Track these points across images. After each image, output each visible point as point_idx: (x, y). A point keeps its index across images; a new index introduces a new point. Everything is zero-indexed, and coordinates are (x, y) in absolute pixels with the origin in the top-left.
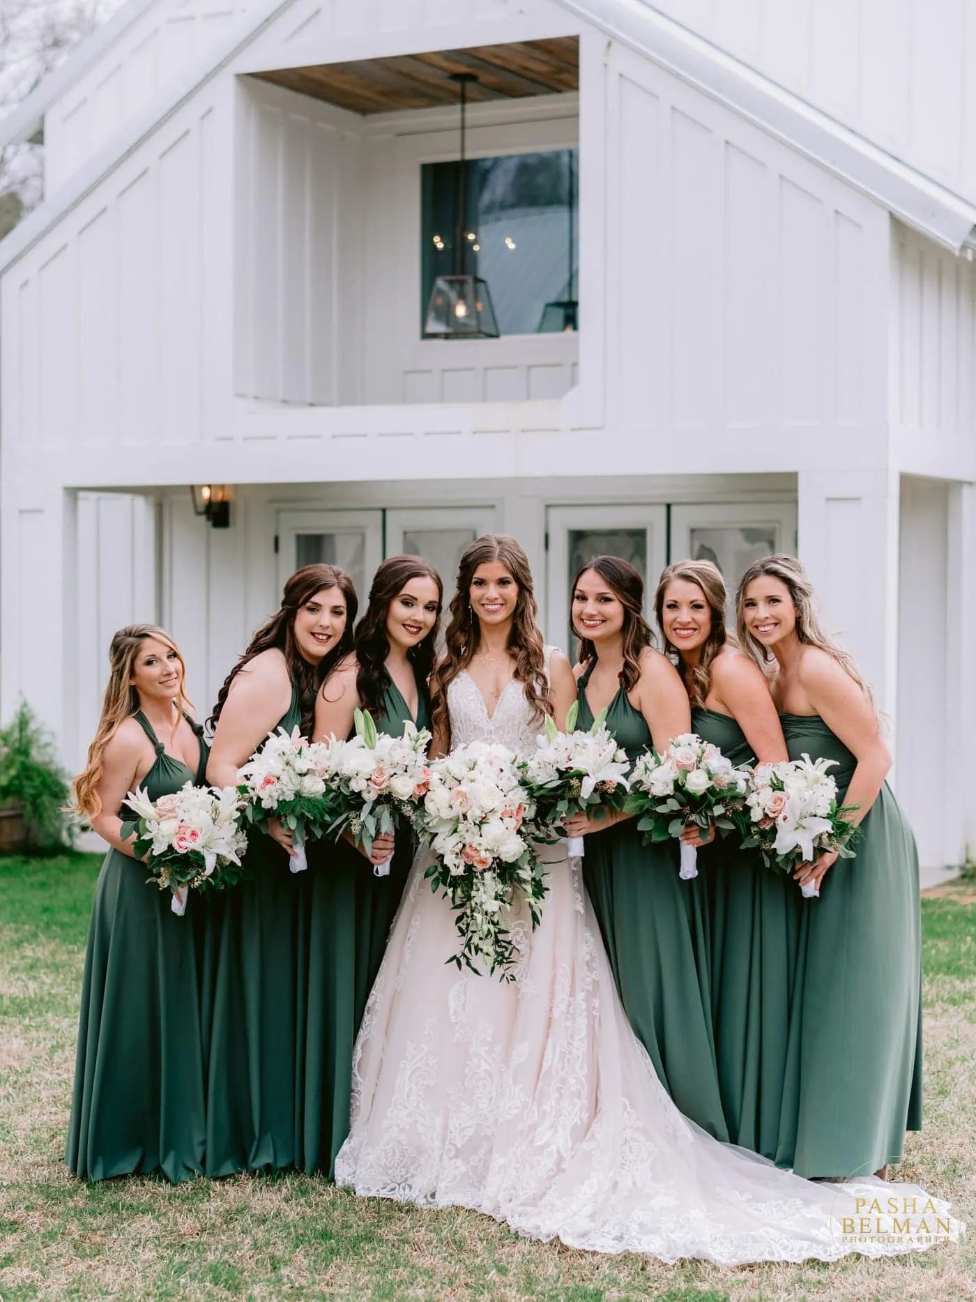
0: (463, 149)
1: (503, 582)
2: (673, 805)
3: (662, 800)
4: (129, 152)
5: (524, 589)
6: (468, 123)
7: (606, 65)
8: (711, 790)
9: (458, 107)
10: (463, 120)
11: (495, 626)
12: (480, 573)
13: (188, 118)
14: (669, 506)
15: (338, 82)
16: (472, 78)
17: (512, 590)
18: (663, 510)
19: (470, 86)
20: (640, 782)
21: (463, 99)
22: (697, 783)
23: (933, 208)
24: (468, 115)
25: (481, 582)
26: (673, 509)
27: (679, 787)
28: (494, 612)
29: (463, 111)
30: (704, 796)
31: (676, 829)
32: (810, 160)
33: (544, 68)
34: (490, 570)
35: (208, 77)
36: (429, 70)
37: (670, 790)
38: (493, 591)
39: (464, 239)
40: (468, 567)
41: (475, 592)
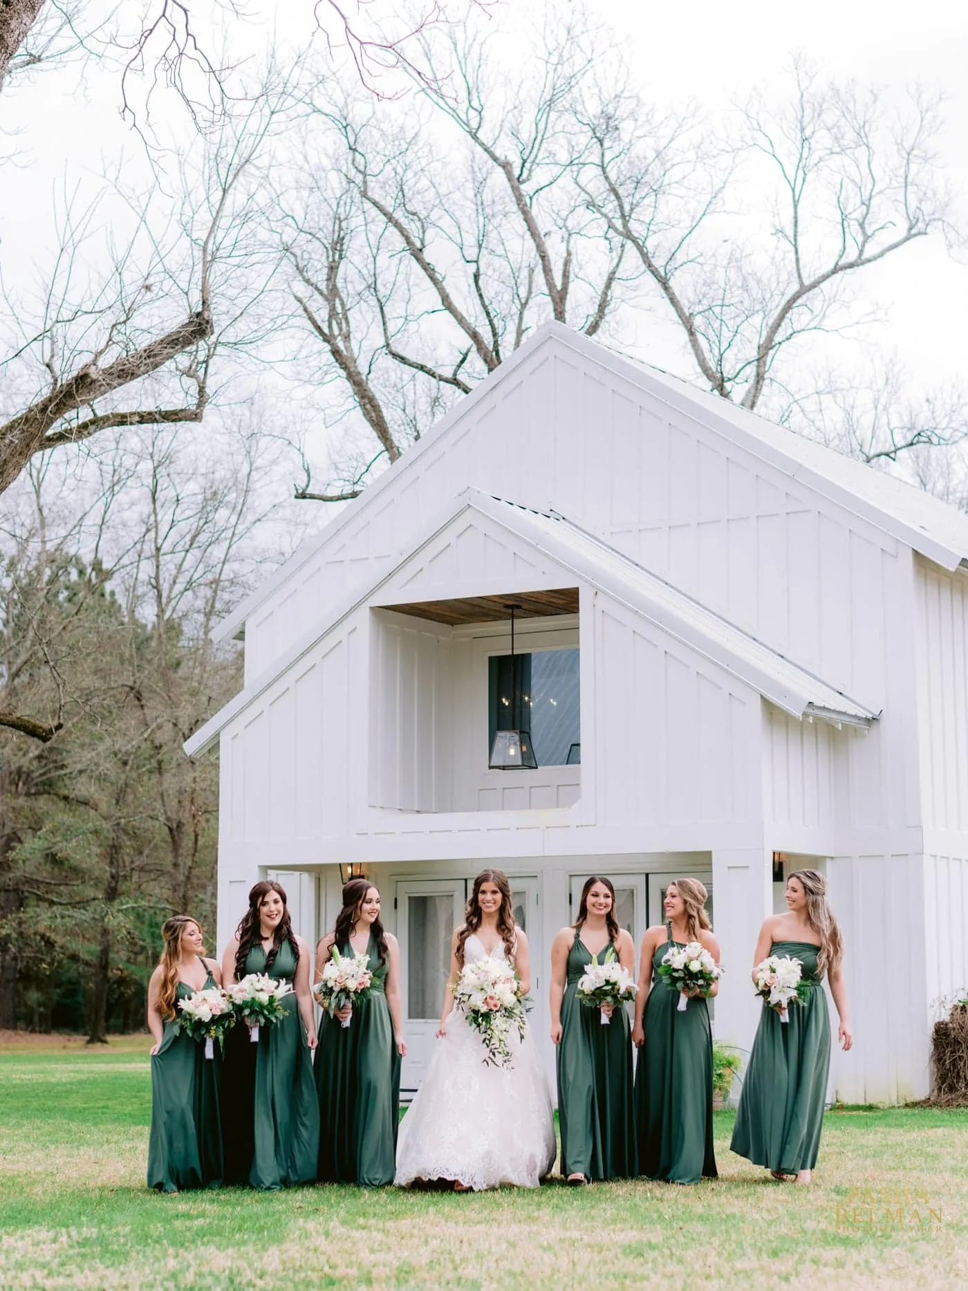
0: (513, 648)
1: (494, 892)
2: (681, 974)
3: (677, 971)
4: (303, 654)
5: (505, 896)
6: (515, 631)
8: (700, 972)
9: (510, 621)
10: (513, 629)
11: (490, 915)
12: (484, 887)
13: (340, 633)
15: (433, 609)
16: (518, 607)
17: (499, 896)
19: (516, 611)
20: (669, 960)
21: (513, 617)
22: (695, 967)
23: (786, 694)
24: (515, 626)
25: (484, 892)
27: (686, 967)
28: (488, 907)
29: (513, 624)
30: (696, 974)
31: (680, 985)
32: (713, 663)
33: (562, 602)
34: (488, 886)
35: (352, 610)
36: (493, 604)
37: (681, 967)
38: (489, 897)
39: (522, 699)
40: (478, 883)
41: (481, 897)
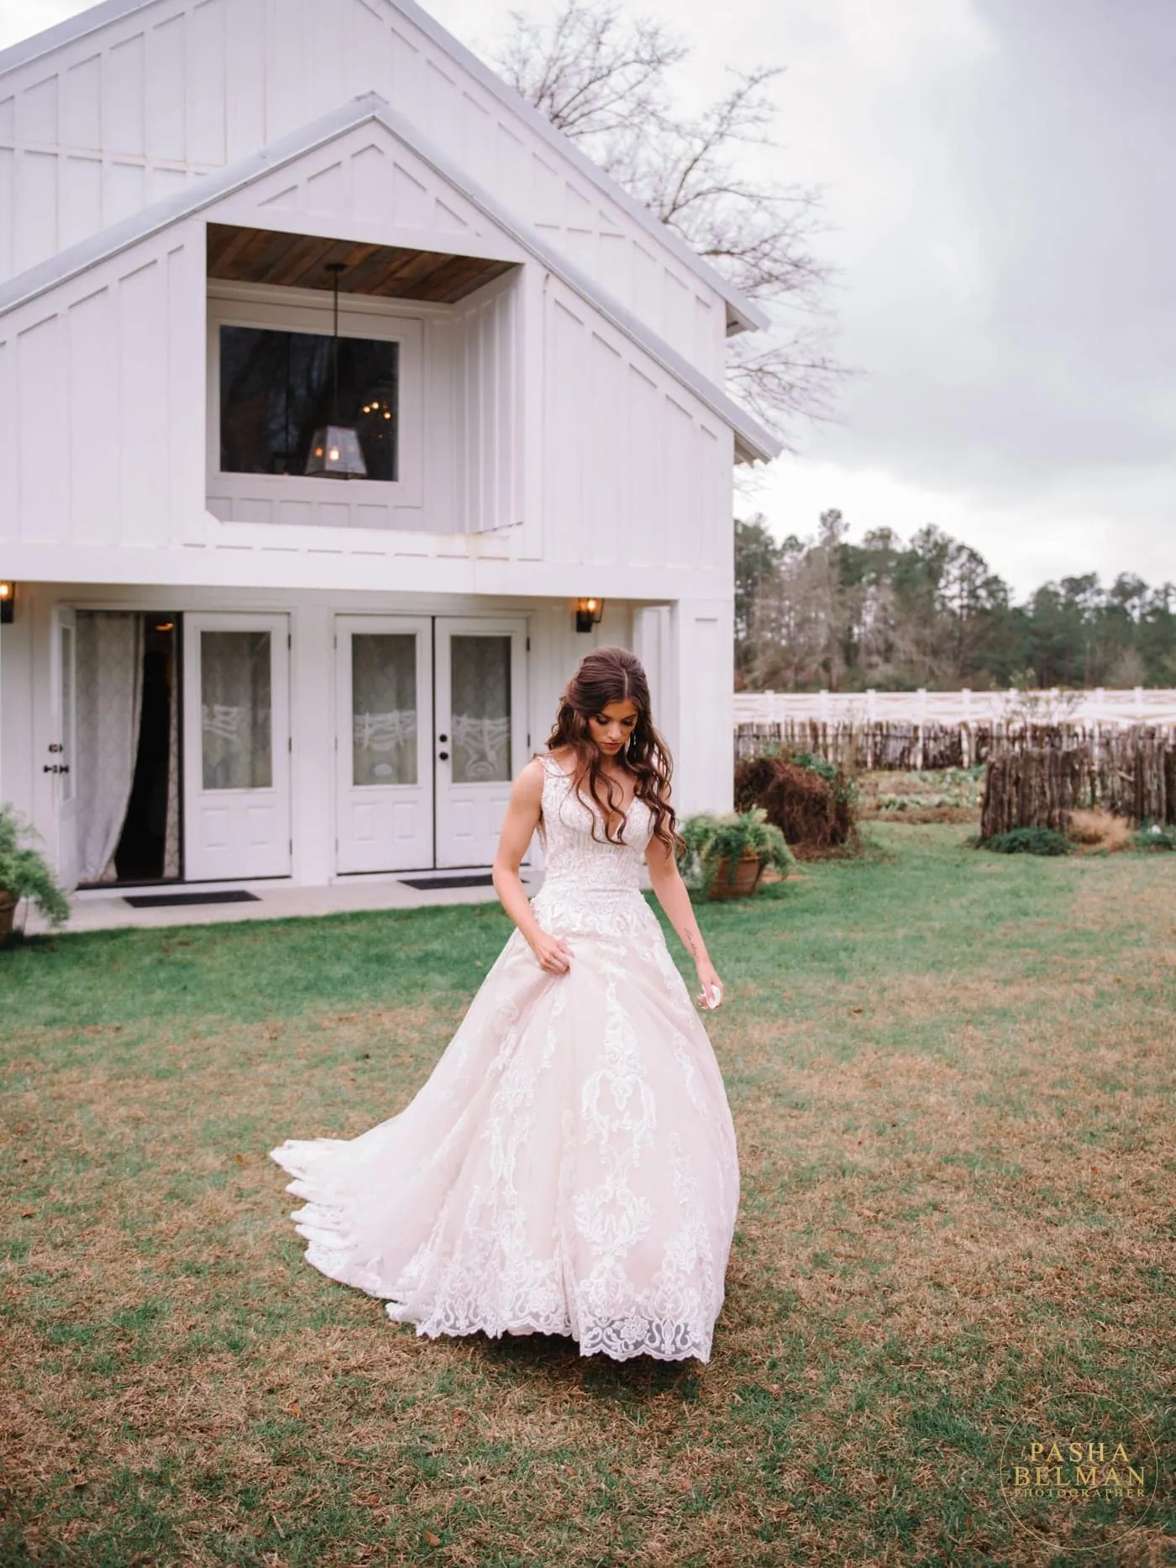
0: (336, 328)
4: (87, 269)
6: (339, 308)
7: (545, 292)
9: (332, 293)
10: (336, 304)
13: (157, 249)
14: (434, 618)
18: (429, 621)
19: (339, 277)
21: (336, 288)
24: (340, 301)
26: (437, 621)
29: (336, 297)
32: (686, 386)
34: (619, 710)
